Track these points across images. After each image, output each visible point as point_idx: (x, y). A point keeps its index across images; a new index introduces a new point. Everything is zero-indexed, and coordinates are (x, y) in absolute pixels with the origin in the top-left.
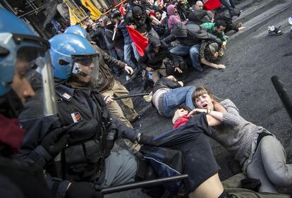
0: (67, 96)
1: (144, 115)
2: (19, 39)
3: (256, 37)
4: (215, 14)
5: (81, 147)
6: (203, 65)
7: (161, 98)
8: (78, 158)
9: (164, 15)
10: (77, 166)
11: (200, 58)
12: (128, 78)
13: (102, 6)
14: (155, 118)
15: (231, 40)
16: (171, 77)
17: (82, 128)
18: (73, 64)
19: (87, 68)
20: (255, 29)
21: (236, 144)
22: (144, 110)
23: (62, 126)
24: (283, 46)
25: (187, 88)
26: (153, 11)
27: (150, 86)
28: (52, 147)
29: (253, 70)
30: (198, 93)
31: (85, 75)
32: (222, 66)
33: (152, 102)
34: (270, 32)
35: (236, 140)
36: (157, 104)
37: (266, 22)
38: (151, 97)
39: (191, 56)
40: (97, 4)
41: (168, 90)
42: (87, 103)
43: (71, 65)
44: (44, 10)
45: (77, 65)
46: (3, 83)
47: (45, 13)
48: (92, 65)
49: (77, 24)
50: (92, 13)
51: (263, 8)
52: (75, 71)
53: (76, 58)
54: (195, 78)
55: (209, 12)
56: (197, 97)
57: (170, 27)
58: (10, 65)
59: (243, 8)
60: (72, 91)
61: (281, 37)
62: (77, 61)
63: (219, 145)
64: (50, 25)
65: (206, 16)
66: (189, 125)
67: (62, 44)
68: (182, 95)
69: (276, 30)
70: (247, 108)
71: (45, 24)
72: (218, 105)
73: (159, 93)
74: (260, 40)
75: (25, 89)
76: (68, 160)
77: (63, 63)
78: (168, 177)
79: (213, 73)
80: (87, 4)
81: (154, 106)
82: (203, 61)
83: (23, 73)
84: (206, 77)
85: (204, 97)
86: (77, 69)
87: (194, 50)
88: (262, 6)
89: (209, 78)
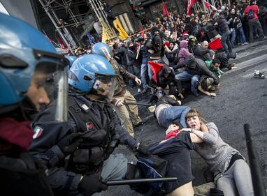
0: (85, 107)
1: (146, 122)
2: (39, 55)
3: (244, 76)
4: (216, 53)
5: (87, 151)
6: (199, 91)
7: (162, 111)
8: (83, 160)
9: (176, 47)
10: (81, 166)
11: (198, 85)
12: (139, 90)
13: (129, 30)
14: (155, 126)
15: (225, 76)
16: (172, 96)
17: (93, 136)
18: (95, 81)
19: (106, 85)
20: (244, 70)
21: (213, 159)
22: (147, 118)
23: (78, 131)
24: (263, 87)
25: (184, 107)
26: (168, 42)
27: (155, 101)
28: (67, 147)
29: (237, 102)
30: (191, 114)
31: (103, 91)
32: (214, 94)
33: (154, 113)
34: (255, 75)
35: (213, 156)
36: (158, 116)
37: (254, 66)
38: (154, 109)
39: (192, 83)
40: (126, 27)
41: (169, 106)
42: (99, 115)
43: (93, 81)
44: (84, 24)
45: (98, 82)
46: (18, 93)
47: (84, 27)
48: (110, 84)
49: (107, 41)
50: (121, 34)
51: (254, 55)
52: (95, 87)
53: (99, 76)
54: (192, 100)
55: (211, 51)
56: (189, 117)
57: (179, 56)
58: (26, 77)
59: (239, 52)
60: (91, 103)
61: (263, 81)
62: (99, 79)
63: (199, 157)
64: (86, 37)
65: (208, 54)
66: (177, 140)
67: (89, 63)
68: (179, 113)
69: (260, 74)
70: (227, 132)
71: (82, 36)
72: (204, 126)
73: (162, 107)
74: (247, 80)
75: (41, 97)
76: (74, 159)
77: (87, 78)
78: (153, 178)
79: (206, 99)
80: (118, 27)
81: (155, 116)
82: (200, 88)
83: (41, 84)
84: (200, 101)
85: (194, 119)
86: (97, 85)
87: (195, 78)
88: (253, 53)
89: (201, 102)
